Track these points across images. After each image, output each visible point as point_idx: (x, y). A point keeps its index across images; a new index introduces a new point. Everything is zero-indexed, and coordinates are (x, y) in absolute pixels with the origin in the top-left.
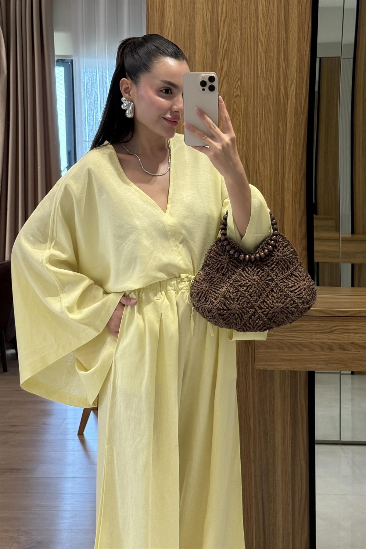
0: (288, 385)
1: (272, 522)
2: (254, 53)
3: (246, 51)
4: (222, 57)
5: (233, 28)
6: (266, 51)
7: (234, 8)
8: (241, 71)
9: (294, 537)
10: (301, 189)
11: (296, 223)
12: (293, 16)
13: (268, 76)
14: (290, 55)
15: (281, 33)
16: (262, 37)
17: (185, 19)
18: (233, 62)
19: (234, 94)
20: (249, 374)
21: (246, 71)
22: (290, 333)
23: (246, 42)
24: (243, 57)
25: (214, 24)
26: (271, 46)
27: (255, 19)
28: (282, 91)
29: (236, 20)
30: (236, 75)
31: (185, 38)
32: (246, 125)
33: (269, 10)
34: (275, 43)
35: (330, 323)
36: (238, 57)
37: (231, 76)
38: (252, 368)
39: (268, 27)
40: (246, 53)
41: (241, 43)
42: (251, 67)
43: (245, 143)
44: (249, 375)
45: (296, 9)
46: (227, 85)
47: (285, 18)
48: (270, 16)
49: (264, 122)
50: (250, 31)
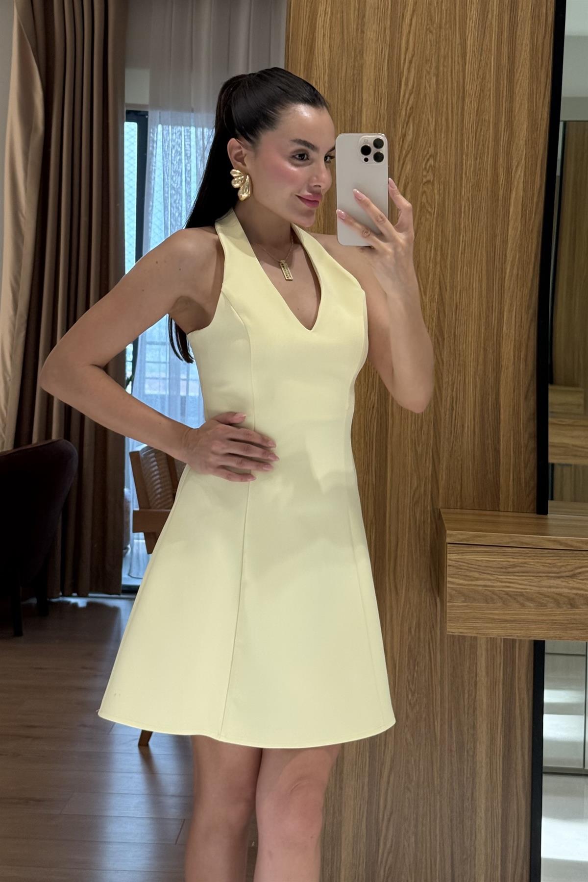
0: (500, 664)
2: (457, 114)
3: (445, 110)
4: (405, 120)
5: (425, 73)
6: (477, 111)
7: (427, 41)
8: (435, 142)
10: (529, 337)
11: (520, 394)
12: (522, 58)
13: (479, 152)
14: (517, 118)
15: (502, 82)
17: (347, 57)
18: (422, 128)
19: (423, 180)
21: (443, 142)
22: (505, 575)
23: (445, 96)
24: (439, 120)
25: (394, 65)
26: (485, 105)
27: (460, 59)
28: (502, 177)
29: (429, 60)
30: (427, 149)
31: (346, 86)
32: (442, 231)
33: (484, 45)
34: (492, 98)
35: (573, 561)
36: (430, 120)
37: (419, 150)
38: (441, 633)
39: (481, 73)
40: (444, 113)
41: (437, 98)
42: (452, 136)
43: (439, 259)
44: (436, 646)
45: (528, 45)
46: (412, 164)
47: (509, 58)
48: (484, 55)
49: (471, 226)
50: (452, 79)
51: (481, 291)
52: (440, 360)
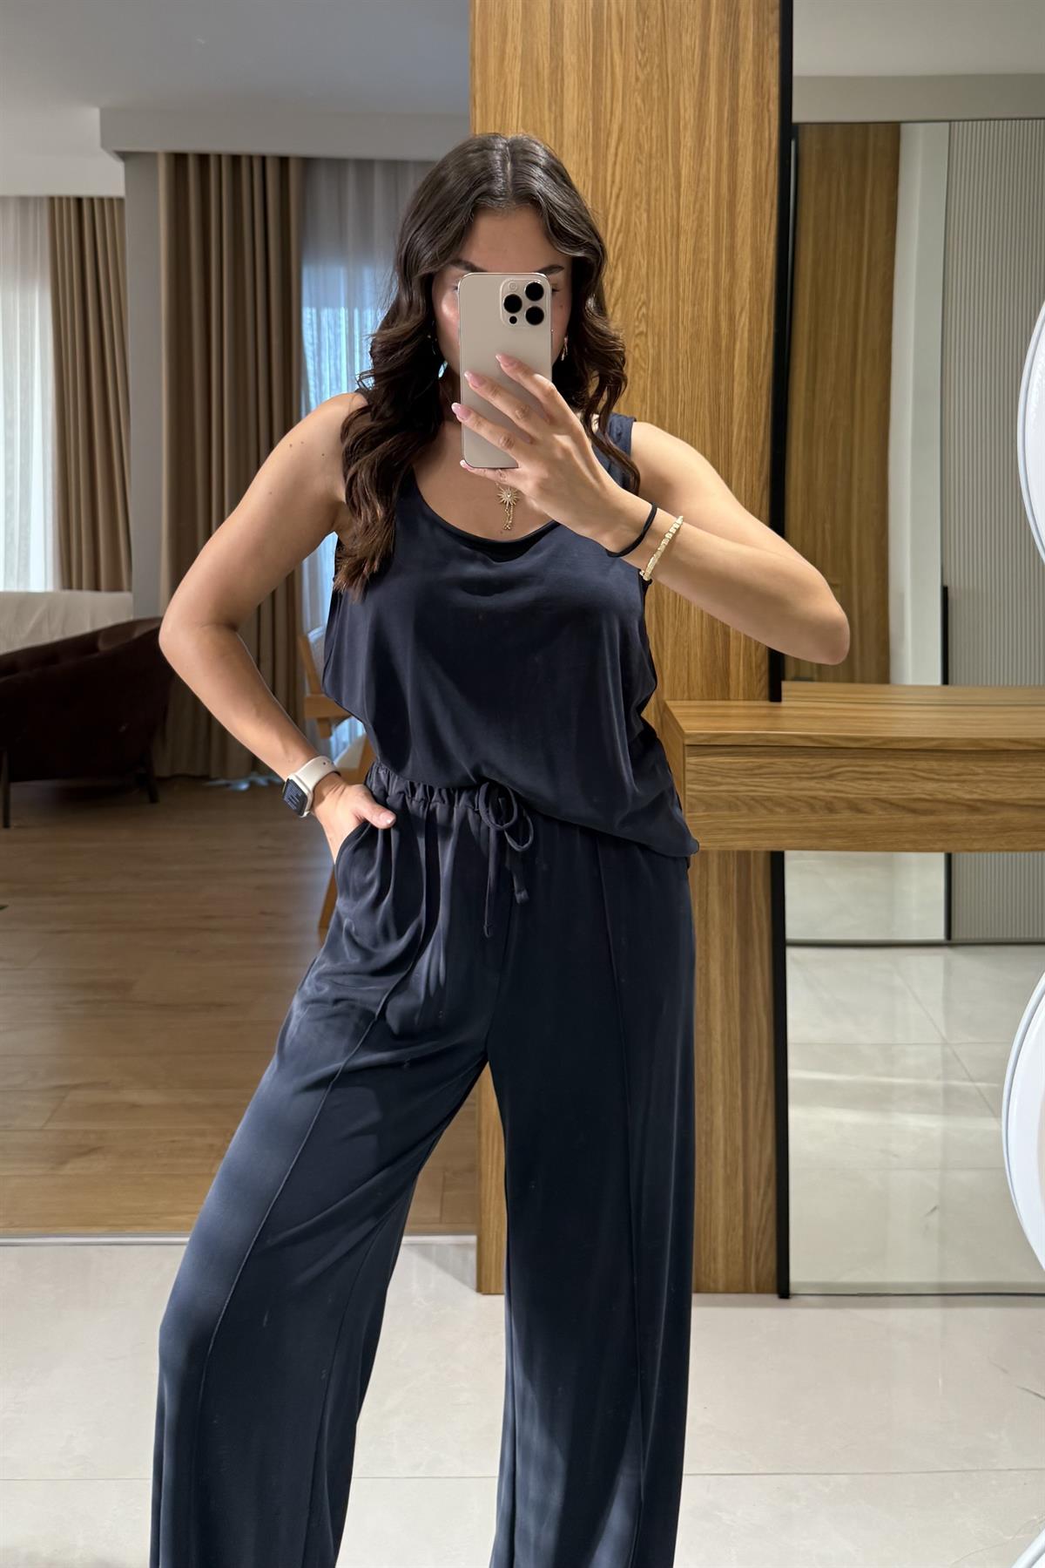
2: (671, 254)
3: (658, 249)
5: (634, 208)
6: (694, 250)
7: (635, 172)
8: (648, 286)
9: (745, 1156)
10: (761, 508)
12: (744, 188)
13: (698, 297)
14: (739, 256)
15: (721, 217)
16: (688, 224)
19: (634, 331)
21: (656, 287)
23: (658, 234)
24: (651, 261)
26: (702, 242)
27: (673, 192)
28: (724, 324)
29: (638, 193)
30: (639, 294)
32: (658, 390)
33: (700, 176)
36: (642, 262)
37: (629, 297)
39: (697, 206)
40: (657, 256)
41: (648, 236)
42: (666, 280)
45: (750, 172)
46: (622, 313)
47: (729, 188)
48: (701, 186)
49: (690, 382)
50: (665, 215)
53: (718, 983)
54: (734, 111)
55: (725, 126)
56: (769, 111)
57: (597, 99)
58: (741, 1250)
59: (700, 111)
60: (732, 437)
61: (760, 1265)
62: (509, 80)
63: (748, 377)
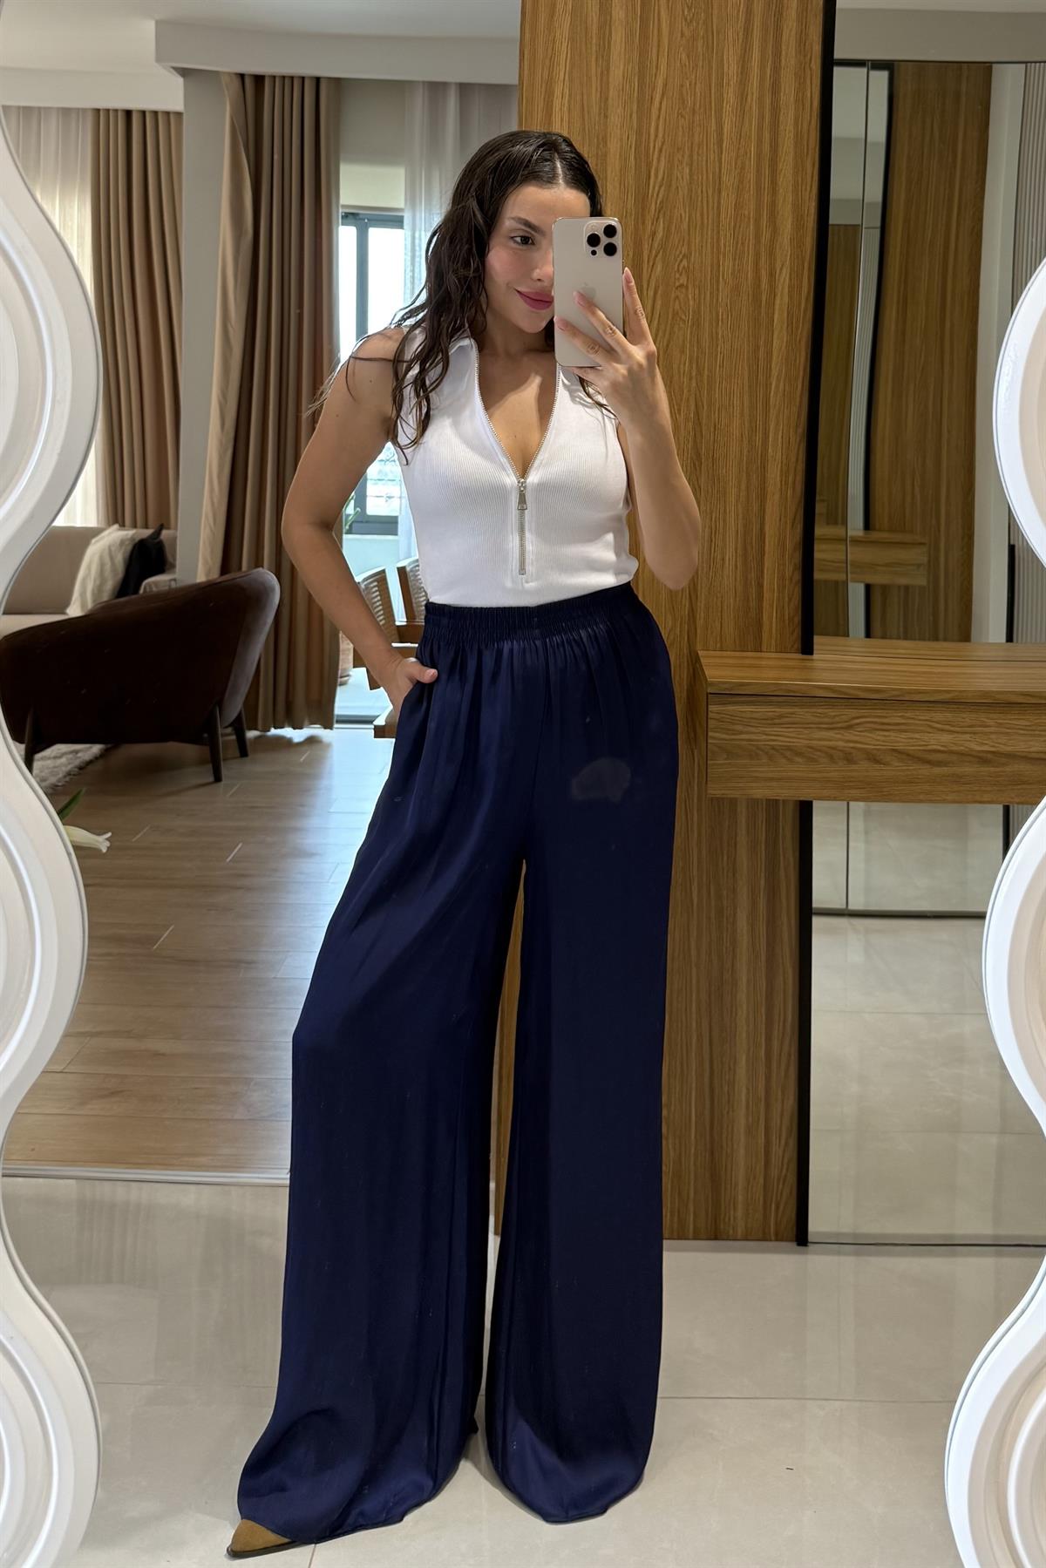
0: (762, 822)
1: (727, 1077)
2: (713, 208)
3: (699, 204)
4: (655, 216)
5: (676, 163)
6: (735, 205)
7: (678, 128)
8: (689, 239)
9: (768, 1106)
10: (796, 458)
11: (786, 522)
12: (786, 145)
13: (738, 252)
14: (780, 213)
15: (763, 173)
16: (729, 180)
18: (674, 225)
19: (675, 283)
20: (693, 801)
21: (697, 238)
22: (769, 727)
23: (700, 188)
24: (693, 215)
25: (641, 156)
26: (744, 197)
27: (716, 147)
28: (764, 280)
29: (680, 149)
30: (680, 248)
32: (697, 342)
33: (743, 130)
34: (752, 192)
35: (847, 710)
36: (683, 215)
37: (670, 249)
39: (739, 162)
40: (698, 210)
41: (690, 190)
42: (707, 234)
43: (694, 374)
45: (791, 131)
46: (663, 266)
47: (771, 146)
48: (743, 142)
49: (730, 335)
50: (707, 170)
51: (743, 410)
52: (697, 487)
53: (745, 932)
54: (776, 70)
55: (767, 83)
56: (811, 69)
57: (643, 52)
58: (761, 1199)
59: (743, 67)
60: (770, 393)
61: (780, 1214)
62: (558, 34)
63: (788, 332)
